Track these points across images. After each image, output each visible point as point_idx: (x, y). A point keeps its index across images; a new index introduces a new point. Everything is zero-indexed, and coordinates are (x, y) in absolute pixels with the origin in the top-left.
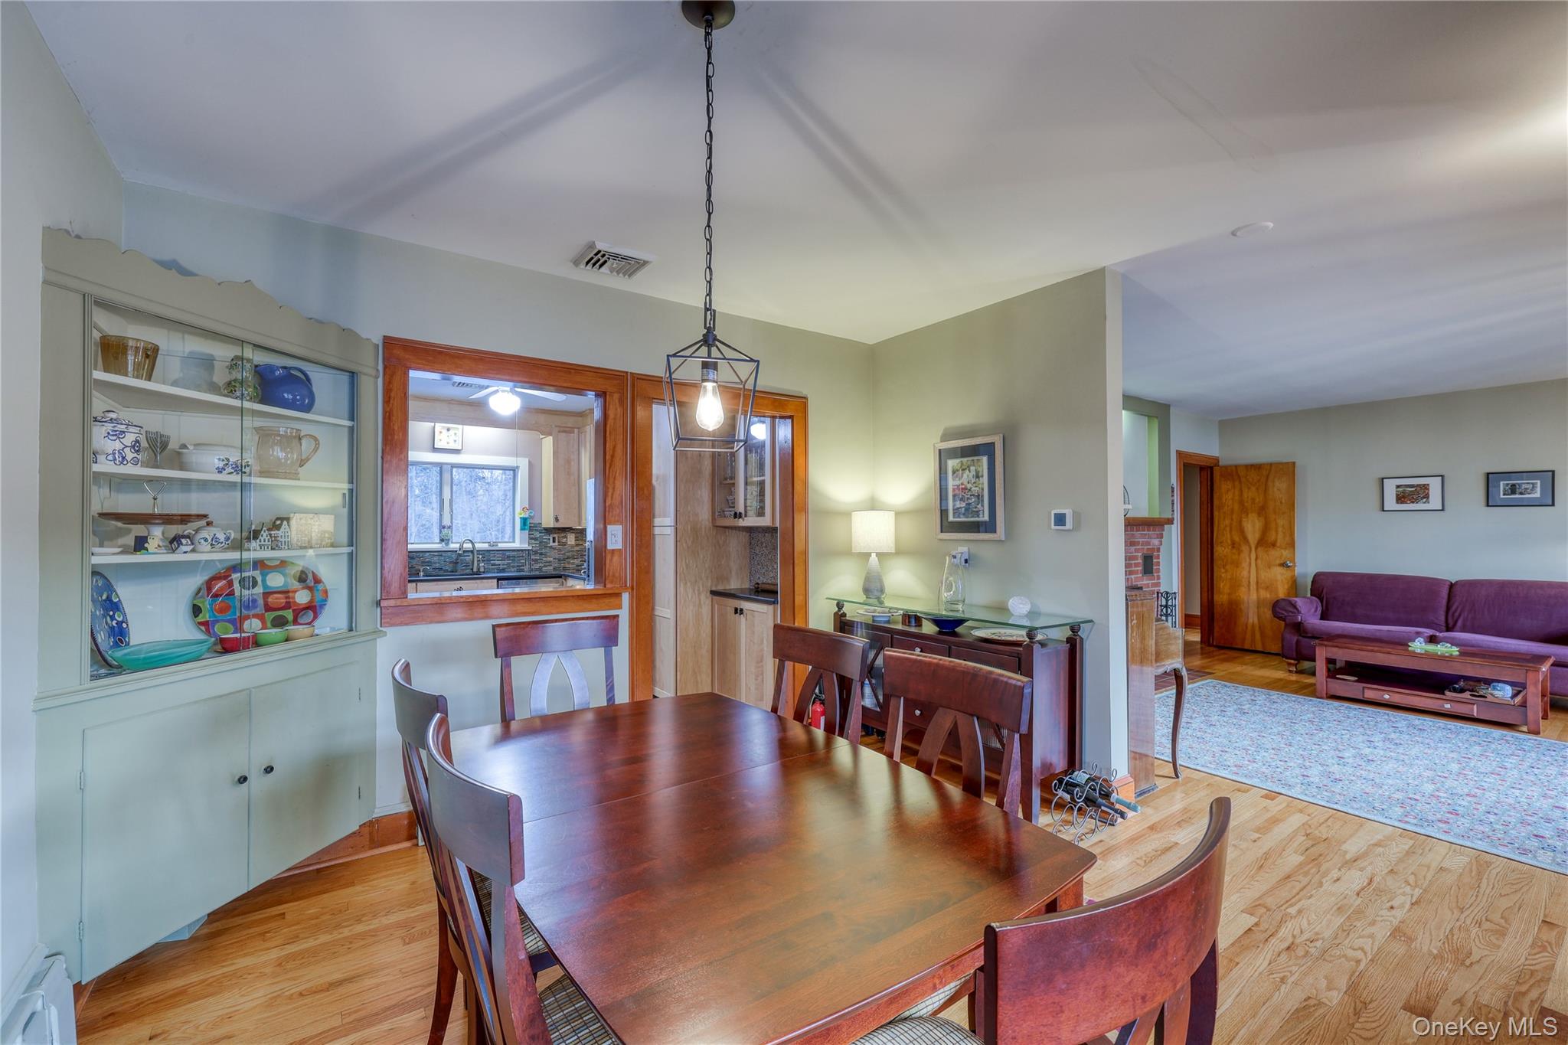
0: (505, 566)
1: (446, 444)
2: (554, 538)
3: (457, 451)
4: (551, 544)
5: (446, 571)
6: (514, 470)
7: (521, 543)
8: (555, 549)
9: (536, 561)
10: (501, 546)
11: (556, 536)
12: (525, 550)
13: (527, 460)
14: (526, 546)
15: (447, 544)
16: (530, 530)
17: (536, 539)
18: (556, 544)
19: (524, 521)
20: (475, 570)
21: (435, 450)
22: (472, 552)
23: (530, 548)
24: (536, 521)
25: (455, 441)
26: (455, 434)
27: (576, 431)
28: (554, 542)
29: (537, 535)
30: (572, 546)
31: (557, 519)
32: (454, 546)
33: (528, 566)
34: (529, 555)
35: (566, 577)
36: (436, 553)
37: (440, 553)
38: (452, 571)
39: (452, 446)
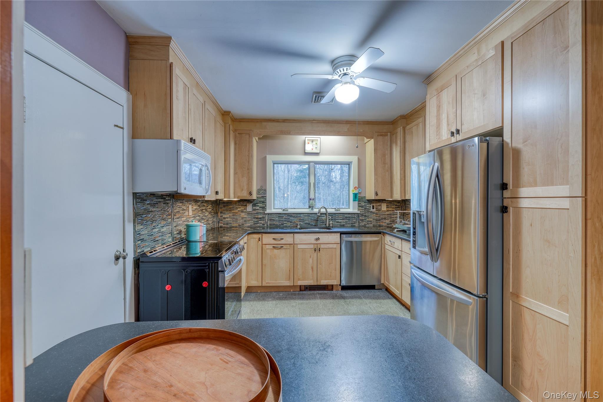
0: (344, 223)
1: (311, 149)
2: (373, 206)
3: (317, 154)
4: (372, 210)
5: (312, 225)
6: (349, 164)
7: (353, 209)
8: (374, 213)
9: (362, 220)
10: (342, 211)
11: (374, 205)
12: (356, 213)
13: (357, 157)
14: (356, 211)
15: (312, 209)
16: (359, 201)
17: (362, 207)
18: (375, 210)
19: (355, 195)
20: (327, 225)
21: (306, 154)
22: (326, 214)
23: (359, 212)
24: (362, 195)
25: (316, 148)
26: (316, 143)
27: (389, 134)
28: (373, 208)
29: (363, 204)
30: (385, 211)
31: (377, 194)
32: (316, 210)
33: (357, 223)
34: (358, 216)
35: (384, 234)
36: (307, 215)
37: (308, 215)
38: (315, 226)
39: (315, 151)
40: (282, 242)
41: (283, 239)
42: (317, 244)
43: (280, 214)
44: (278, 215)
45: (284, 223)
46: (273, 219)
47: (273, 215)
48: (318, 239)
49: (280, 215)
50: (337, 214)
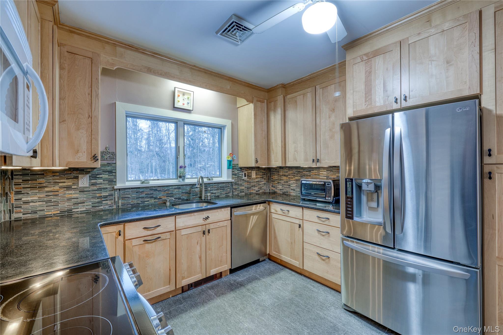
0: (219, 194)
1: (182, 105)
2: (245, 174)
3: (188, 111)
4: (244, 178)
6: (221, 128)
7: (228, 177)
8: (245, 181)
9: (236, 189)
10: (215, 180)
11: (246, 172)
12: (230, 182)
13: (230, 121)
14: (230, 180)
15: (183, 180)
16: (233, 169)
17: (235, 175)
18: (246, 178)
19: (230, 162)
20: (203, 198)
21: (175, 108)
23: (233, 181)
24: (235, 162)
25: (188, 103)
26: (188, 98)
27: (266, 101)
28: (245, 176)
29: (236, 172)
30: (254, 179)
31: (257, 161)
32: (187, 181)
33: (231, 193)
34: (232, 185)
35: (269, 202)
36: (176, 187)
37: (179, 187)
38: (187, 200)
39: (186, 107)
40: (159, 230)
41: (159, 226)
42: (205, 225)
43: (139, 188)
44: (135, 190)
45: (146, 200)
46: (127, 196)
47: (128, 190)
48: (207, 218)
49: (138, 190)
50: (212, 185)
